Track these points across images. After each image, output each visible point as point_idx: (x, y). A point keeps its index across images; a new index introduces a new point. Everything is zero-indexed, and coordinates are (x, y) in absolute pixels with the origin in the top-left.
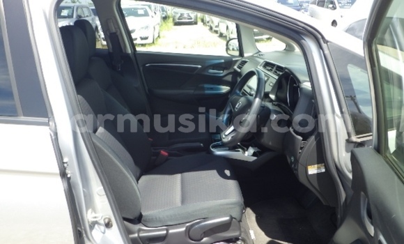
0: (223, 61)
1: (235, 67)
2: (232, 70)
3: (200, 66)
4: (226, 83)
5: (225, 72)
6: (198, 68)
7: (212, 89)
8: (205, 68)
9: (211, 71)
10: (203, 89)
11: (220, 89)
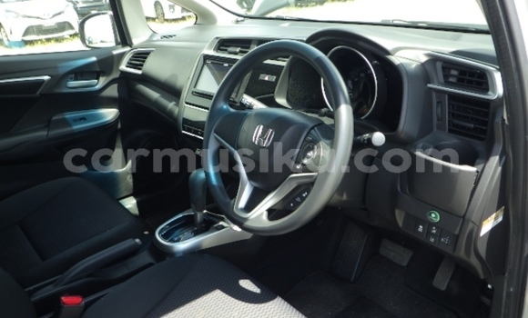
0: (94, 59)
1: (123, 67)
2: (116, 75)
3: (46, 78)
4: (109, 102)
5: (102, 81)
6: (43, 81)
7: (83, 119)
8: (59, 79)
9: (73, 83)
10: (66, 123)
11: (98, 117)
